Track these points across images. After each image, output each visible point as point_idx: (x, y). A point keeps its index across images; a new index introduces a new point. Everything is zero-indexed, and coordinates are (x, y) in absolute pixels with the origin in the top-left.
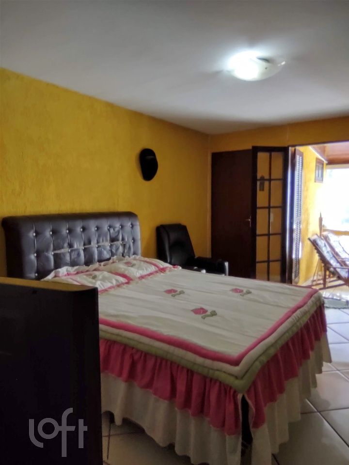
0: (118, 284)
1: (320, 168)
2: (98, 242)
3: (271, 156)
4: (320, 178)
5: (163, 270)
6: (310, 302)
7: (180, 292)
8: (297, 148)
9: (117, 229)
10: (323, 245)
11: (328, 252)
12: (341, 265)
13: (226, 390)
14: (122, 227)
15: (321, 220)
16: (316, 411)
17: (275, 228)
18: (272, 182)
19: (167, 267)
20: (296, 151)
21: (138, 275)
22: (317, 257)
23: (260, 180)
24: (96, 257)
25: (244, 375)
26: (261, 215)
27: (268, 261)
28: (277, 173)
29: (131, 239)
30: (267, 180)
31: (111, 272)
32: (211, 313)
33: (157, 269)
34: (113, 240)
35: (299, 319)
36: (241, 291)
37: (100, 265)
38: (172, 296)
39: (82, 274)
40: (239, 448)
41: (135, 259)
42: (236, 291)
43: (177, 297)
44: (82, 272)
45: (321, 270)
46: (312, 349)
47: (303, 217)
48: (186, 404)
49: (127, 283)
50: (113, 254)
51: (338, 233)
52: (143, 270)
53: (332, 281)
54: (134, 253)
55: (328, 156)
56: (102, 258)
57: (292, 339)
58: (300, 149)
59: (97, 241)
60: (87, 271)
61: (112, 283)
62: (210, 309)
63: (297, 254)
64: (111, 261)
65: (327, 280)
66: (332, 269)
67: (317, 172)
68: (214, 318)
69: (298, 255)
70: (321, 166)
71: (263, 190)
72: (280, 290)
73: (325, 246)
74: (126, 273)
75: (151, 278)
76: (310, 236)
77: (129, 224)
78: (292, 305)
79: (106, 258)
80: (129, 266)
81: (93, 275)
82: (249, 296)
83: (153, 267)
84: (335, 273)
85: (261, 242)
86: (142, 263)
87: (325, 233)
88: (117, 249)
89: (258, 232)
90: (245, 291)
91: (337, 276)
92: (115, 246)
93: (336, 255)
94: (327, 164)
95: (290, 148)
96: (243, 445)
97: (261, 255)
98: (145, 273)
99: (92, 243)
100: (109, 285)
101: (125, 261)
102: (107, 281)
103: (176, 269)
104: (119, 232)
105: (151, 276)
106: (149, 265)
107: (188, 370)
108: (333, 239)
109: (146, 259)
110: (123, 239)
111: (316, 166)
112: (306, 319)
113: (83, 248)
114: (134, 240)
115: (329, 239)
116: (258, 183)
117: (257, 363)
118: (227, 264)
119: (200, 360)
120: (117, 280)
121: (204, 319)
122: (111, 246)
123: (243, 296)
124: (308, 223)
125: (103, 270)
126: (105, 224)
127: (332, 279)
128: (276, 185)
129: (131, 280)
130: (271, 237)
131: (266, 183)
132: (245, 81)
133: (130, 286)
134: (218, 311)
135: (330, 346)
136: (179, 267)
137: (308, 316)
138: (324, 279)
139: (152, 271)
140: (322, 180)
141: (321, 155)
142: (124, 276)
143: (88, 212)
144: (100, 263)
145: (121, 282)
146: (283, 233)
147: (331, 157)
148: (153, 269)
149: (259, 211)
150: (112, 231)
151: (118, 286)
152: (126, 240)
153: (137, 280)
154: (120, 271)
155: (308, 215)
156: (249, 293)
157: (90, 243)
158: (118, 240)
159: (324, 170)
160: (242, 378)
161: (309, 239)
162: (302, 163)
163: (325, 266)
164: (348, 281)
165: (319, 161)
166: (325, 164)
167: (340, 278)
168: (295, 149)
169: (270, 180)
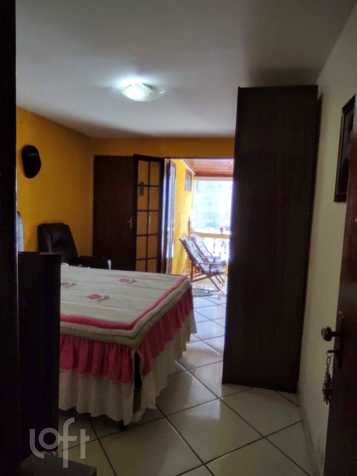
1: (189, 179)
3: (149, 164)
4: (189, 188)
6: (182, 285)
7: (72, 284)
8: (172, 160)
10: (191, 245)
11: (194, 251)
12: (204, 262)
13: (122, 349)
15: (189, 223)
16: (185, 370)
17: (153, 229)
18: (151, 188)
20: (171, 163)
22: (186, 255)
23: (140, 185)
25: (137, 336)
26: (141, 217)
27: (147, 259)
28: (155, 180)
30: (146, 186)
32: (104, 297)
35: (174, 298)
36: (127, 281)
38: (65, 288)
40: (133, 393)
42: (123, 280)
43: (70, 288)
45: (189, 268)
46: (183, 321)
47: (175, 221)
48: (88, 369)
51: (203, 235)
53: (198, 276)
55: (195, 168)
58: (174, 161)
62: (103, 295)
63: (170, 254)
65: (194, 275)
66: (197, 265)
67: (187, 181)
68: (107, 301)
70: (190, 177)
71: (142, 195)
72: (159, 278)
73: (192, 245)
76: (180, 237)
82: (134, 283)
84: (199, 269)
85: (140, 242)
87: (192, 235)
89: (138, 233)
90: (131, 280)
91: (201, 270)
93: (200, 253)
94: (195, 176)
95: (166, 159)
96: (135, 391)
97: (140, 253)
103: (64, 266)
107: (89, 340)
108: (198, 240)
111: (186, 176)
112: (179, 298)
115: (195, 240)
116: (139, 188)
117: (146, 326)
118: (109, 262)
119: (100, 330)
121: (99, 302)
123: (130, 284)
124: (179, 226)
127: (197, 274)
128: (154, 192)
130: (149, 237)
131: (146, 189)
134: (110, 295)
135: (197, 324)
136: (66, 264)
137: (181, 295)
138: (192, 275)
140: (191, 190)
141: (190, 168)
146: (158, 234)
147: (198, 170)
149: (139, 214)
155: (179, 219)
156: (134, 281)
159: (193, 181)
160: (135, 338)
161: (180, 240)
162: (175, 173)
163: (192, 263)
164: (209, 275)
165: (188, 173)
166: (193, 176)
167: (203, 272)
168: (170, 161)
169: (149, 186)
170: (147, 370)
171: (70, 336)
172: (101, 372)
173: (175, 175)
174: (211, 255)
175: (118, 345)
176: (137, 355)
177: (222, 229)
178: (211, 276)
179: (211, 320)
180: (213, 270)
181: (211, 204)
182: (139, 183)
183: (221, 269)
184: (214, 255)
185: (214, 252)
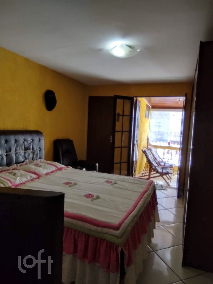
0: (31, 179)
2: (16, 151)
3: (124, 101)
4: (148, 116)
5: (60, 169)
7: (74, 184)
9: (29, 142)
11: (151, 158)
12: (158, 165)
13: (111, 246)
14: (33, 140)
15: (148, 139)
16: (153, 251)
17: (125, 144)
18: (124, 117)
19: (63, 167)
21: (44, 173)
22: (145, 159)
24: (14, 160)
25: (122, 236)
26: (118, 136)
27: (121, 163)
28: (127, 112)
29: (38, 149)
30: (121, 115)
31: (25, 170)
32: (96, 197)
33: (56, 168)
34: (26, 149)
36: (111, 182)
37: (17, 166)
38: (69, 186)
39: (5, 172)
41: (41, 162)
42: (108, 182)
43: (72, 187)
44: (5, 171)
46: (152, 216)
47: (139, 137)
48: (84, 256)
49: (38, 178)
50: (26, 159)
51: (156, 147)
52: (47, 169)
53: (154, 174)
54: (40, 158)
55: (152, 104)
56: (18, 161)
57: (144, 211)
58: (139, 99)
59: (15, 149)
60: (8, 170)
61: (28, 178)
62: (95, 194)
64: (24, 163)
65: (151, 173)
66: (154, 167)
67: (146, 112)
68: (99, 200)
69: (136, 159)
70: (148, 109)
71: (119, 121)
73: (150, 154)
74: (37, 171)
75: (53, 174)
76: (142, 148)
77: (37, 138)
78: (142, 190)
79: (21, 161)
80: (38, 167)
81: (13, 173)
82: (116, 185)
83: (54, 167)
84: (155, 170)
85: (117, 151)
86: (46, 164)
87: (149, 147)
88: (29, 155)
89: (116, 146)
90: (113, 182)
91: (156, 171)
92: (27, 153)
93: (155, 159)
94: (151, 108)
95: (134, 98)
97: (117, 159)
98: (49, 171)
99: (12, 151)
100: (25, 180)
101: (34, 163)
102: (24, 177)
103: (68, 168)
104: (30, 144)
105: (53, 173)
106: (51, 166)
107: (86, 234)
108: (153, 150)
109: (48, 162)
110: (33, 149)
111: (146, 108)
112: (149, 199)
113: (6, 154)
114: (40, 149)
115: (152, 150)
116: (116, 116)
118: (97, 165)
119: (94, 228)
120: (30, 177)
121: (93, 201)
122: (25, 153)
123: (113, 185)
124: (141, 141)
125: (19, 170)
126: (21, 138)
127: (153, 173)
128: (126, 119)
129: (40, 176)
130: (123, 149)
131: (121, 118)
132: (116, 57)
133: (40, 180)
134: (100, 195)
136: (70, 167)
137: (150, 197)
139: (54, 170)
140: (149, 117)
141: (149, 103)
142: (35, 173)
143: (9, 129)
144: (17, 165)
145: (34, 177)
146: (129, 146)
148: (53, 168)
149: (116, 133)
150: (26, 143)
151: (32, 180)
152: (35, 149)
153: (44, 176)
154: (32, 170)
156: (116, 183)
157: (10, 151)
158: (30, 149)
159: (150, 111)
160: (121, 238)
161: (142, 150)
162: (140, 107)
163: (150, 165)
164: (162, 174)
165: (147, 106)
166: (150, 108)
167: (157, 172)
168: (137, 99)
169: (123, 115)
170: (129, 263)
171: (71, 229)
172: (94, 259)
173: (140, 108)
174: (162, 160)
175: (107, 241)
176: (122, 252)
177: (169, 143)
178: (163, 175)
179: (166, 209)
180: (164, 171)
181: (160, 126)
182: (117, 114)
183: (170, 170)
184: (164, 160)
185: (163, 158)
